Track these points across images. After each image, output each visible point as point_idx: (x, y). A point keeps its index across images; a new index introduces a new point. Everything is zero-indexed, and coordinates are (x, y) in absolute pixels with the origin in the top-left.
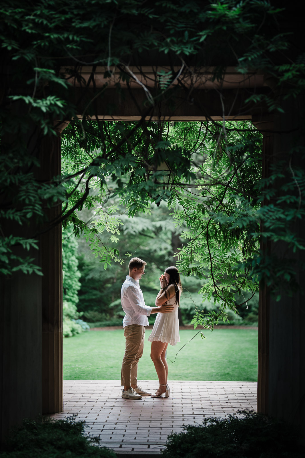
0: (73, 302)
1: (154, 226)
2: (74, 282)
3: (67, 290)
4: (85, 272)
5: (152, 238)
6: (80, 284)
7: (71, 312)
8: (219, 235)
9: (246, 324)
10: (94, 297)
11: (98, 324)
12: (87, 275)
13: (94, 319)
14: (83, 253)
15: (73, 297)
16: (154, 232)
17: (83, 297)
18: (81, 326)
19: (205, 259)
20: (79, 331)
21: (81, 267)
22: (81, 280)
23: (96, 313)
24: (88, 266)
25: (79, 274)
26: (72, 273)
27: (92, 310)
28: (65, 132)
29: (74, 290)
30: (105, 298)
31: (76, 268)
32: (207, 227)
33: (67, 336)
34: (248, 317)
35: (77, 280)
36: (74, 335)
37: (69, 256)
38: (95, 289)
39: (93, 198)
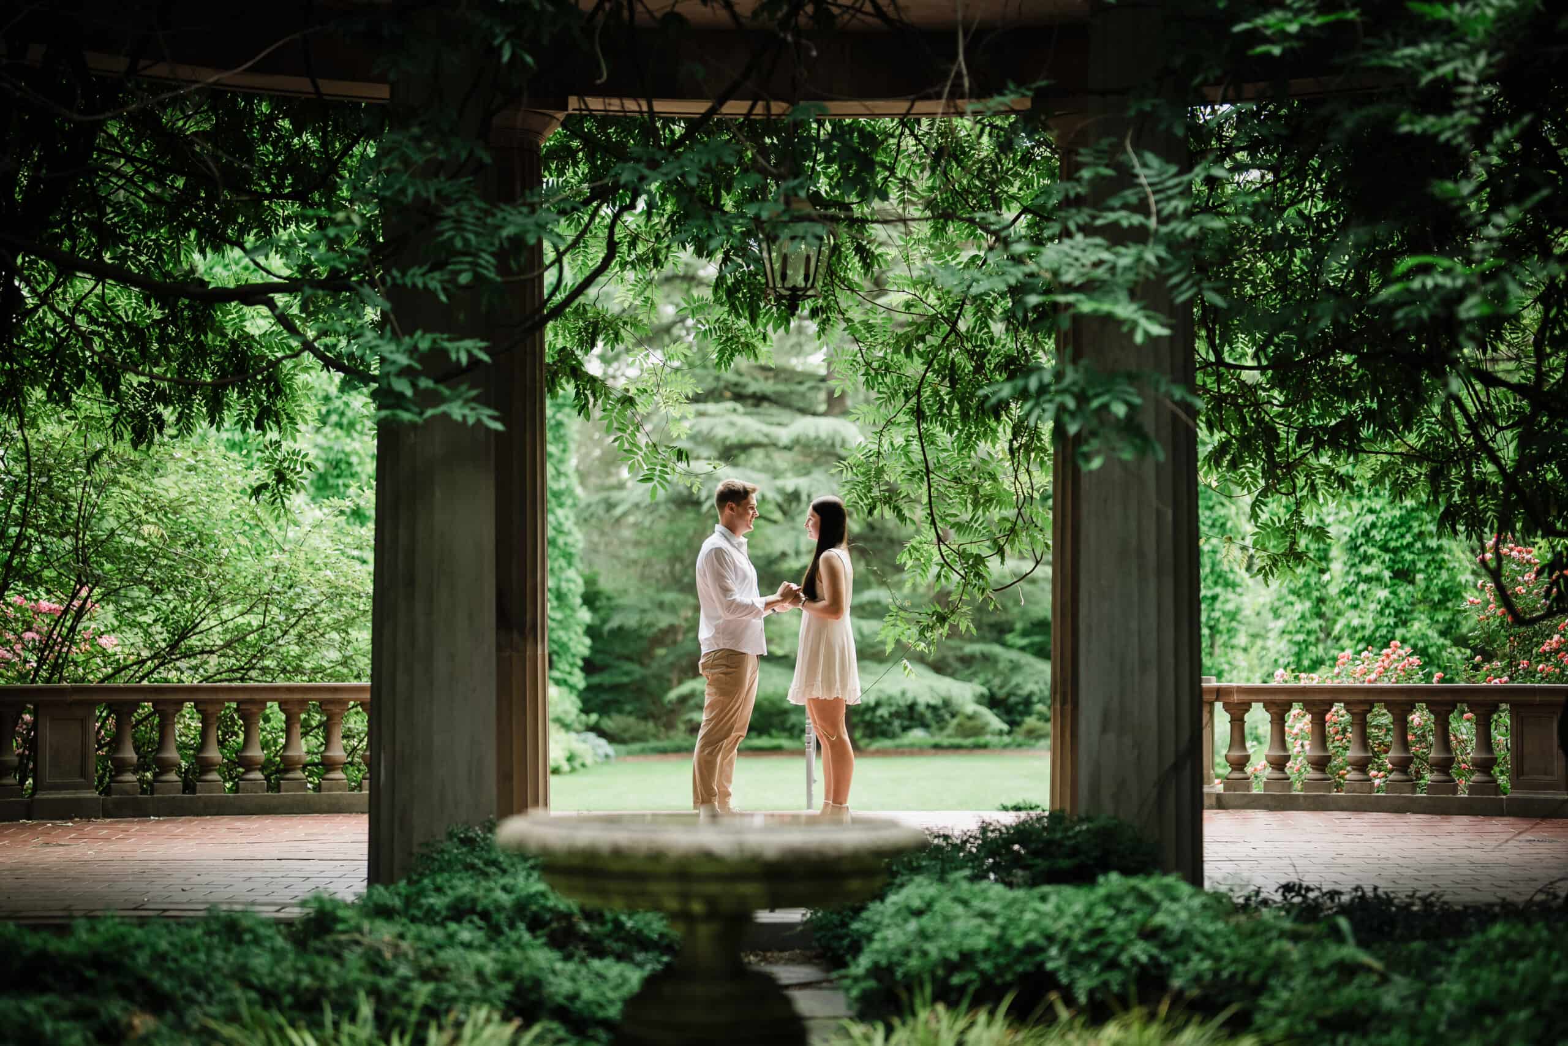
0: (572, 687)
1: (781, 491)
2: (573, 635)
3: (555, 657)
4: (602, 613)
5: (775, 522)
6: (588, 641)
7: (566, 712)
8: (950, 412)
9: (1019, 746)
10: (625, 679)
11: (637, 746)
12: (604, 621)
13: (627, 736)
14: (596, 569)
15: (570, 673)
16: (779, 506)
17: (596, 679)
18: (592, 746)
19: (913, 474)
20: (589, 761)
21: (590, 599)
22: (591, 631)
23: (631, 720)
24: (609, 599)
25: (585, 616)
26: (568, 612)
27: (620, 711)
28: (553, 153)
29: (574, 656)
30: (653, 683)
31: (578, 601)
32: (918, 393)
33: (556, 771)
34: (1025, 727)
35: (580, 630)
36: (573, 770)
37: (561, 568)
38: (629, 659)
39: (625, 323)
